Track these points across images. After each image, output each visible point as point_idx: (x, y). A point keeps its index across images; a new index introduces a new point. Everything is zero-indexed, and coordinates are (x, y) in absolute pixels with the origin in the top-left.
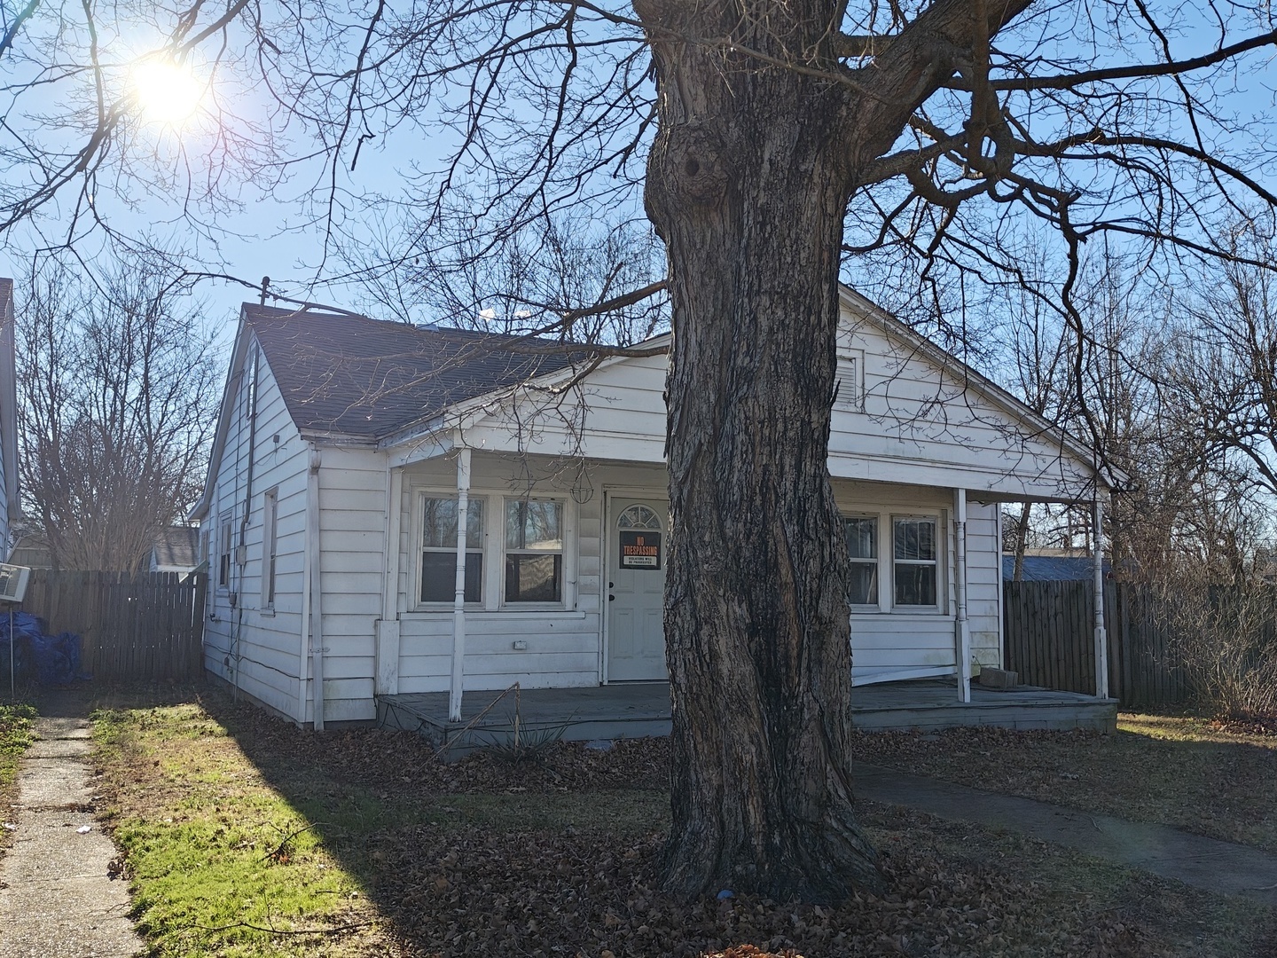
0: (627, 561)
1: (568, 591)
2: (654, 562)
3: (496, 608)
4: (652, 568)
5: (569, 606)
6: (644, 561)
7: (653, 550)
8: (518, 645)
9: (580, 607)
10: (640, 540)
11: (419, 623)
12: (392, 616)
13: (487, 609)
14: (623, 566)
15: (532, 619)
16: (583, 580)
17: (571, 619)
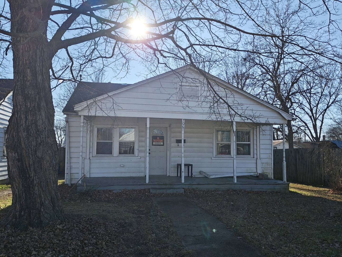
0: (154, 143)
1: (136, 151)
2: (162, 144)
3: (116, 156)
4: (162, 145)
5: (137, 156)
6: (159, 143)
7: (162, 140)
8: (121, 166)
9: (139, 156)
10: (158, 138)
11: (96, 160)
12: (88, 157)
13: (114, 156)
14: (153, 145)
15: (126, 159)
16: (140, 149)
17: (137, 159)
